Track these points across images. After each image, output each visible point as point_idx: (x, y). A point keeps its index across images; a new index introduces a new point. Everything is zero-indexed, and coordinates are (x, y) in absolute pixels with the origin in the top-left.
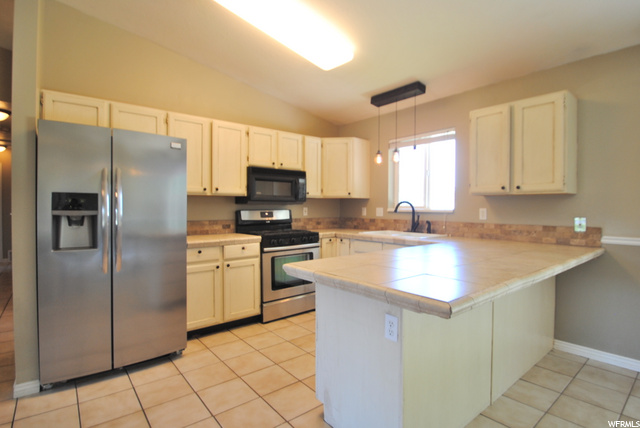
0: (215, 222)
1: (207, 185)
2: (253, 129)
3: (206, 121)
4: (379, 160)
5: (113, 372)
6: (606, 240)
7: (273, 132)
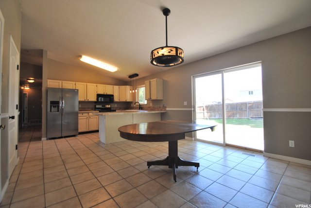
0: (89, 108)
1: (85, 99)
2: (98, 85)
3: (85, 84)
4: (133, 91)
5: (61, 137)
6: (167, 109)
7: (104, 85)
